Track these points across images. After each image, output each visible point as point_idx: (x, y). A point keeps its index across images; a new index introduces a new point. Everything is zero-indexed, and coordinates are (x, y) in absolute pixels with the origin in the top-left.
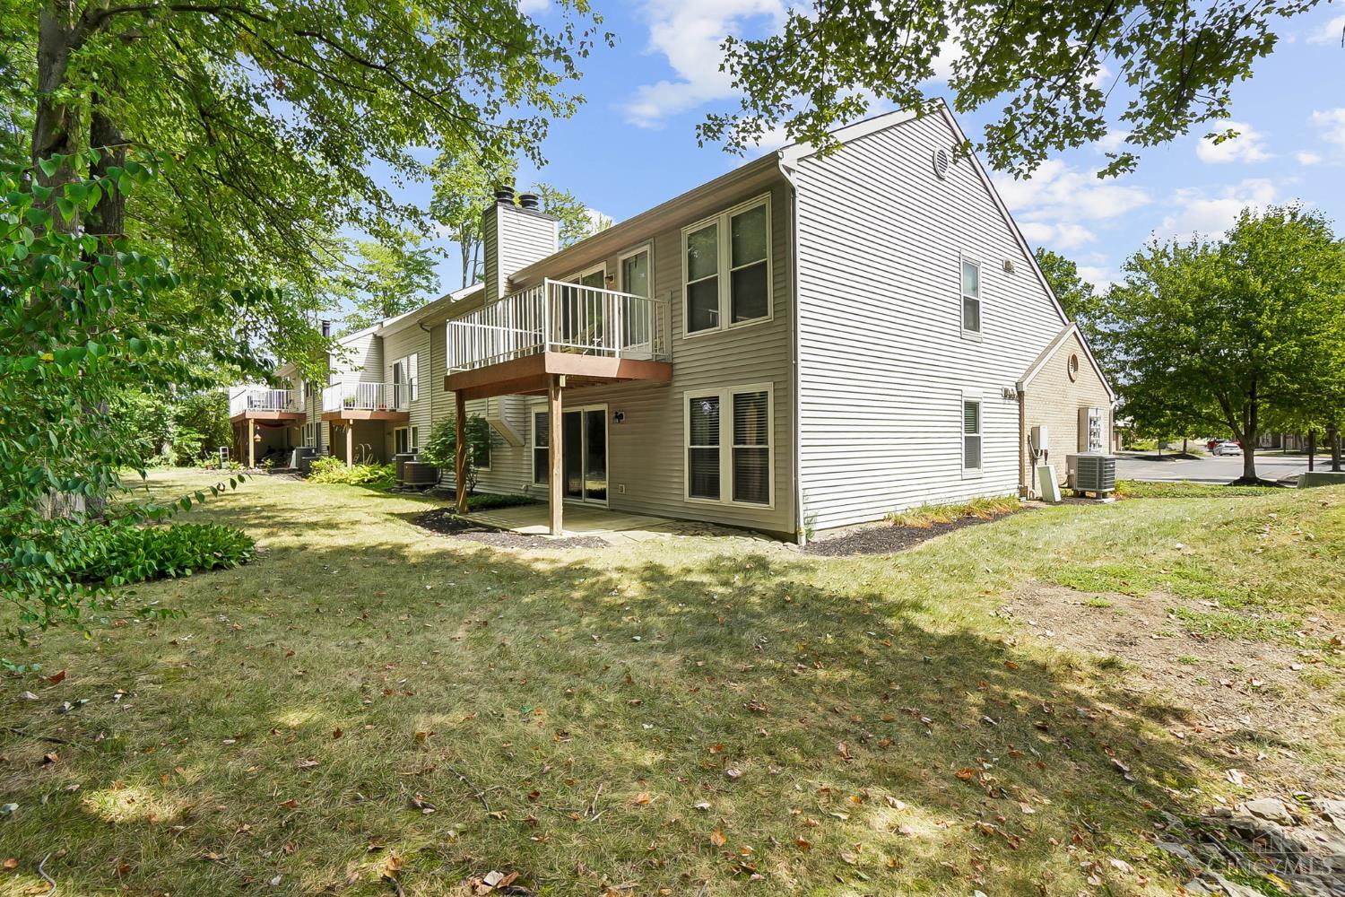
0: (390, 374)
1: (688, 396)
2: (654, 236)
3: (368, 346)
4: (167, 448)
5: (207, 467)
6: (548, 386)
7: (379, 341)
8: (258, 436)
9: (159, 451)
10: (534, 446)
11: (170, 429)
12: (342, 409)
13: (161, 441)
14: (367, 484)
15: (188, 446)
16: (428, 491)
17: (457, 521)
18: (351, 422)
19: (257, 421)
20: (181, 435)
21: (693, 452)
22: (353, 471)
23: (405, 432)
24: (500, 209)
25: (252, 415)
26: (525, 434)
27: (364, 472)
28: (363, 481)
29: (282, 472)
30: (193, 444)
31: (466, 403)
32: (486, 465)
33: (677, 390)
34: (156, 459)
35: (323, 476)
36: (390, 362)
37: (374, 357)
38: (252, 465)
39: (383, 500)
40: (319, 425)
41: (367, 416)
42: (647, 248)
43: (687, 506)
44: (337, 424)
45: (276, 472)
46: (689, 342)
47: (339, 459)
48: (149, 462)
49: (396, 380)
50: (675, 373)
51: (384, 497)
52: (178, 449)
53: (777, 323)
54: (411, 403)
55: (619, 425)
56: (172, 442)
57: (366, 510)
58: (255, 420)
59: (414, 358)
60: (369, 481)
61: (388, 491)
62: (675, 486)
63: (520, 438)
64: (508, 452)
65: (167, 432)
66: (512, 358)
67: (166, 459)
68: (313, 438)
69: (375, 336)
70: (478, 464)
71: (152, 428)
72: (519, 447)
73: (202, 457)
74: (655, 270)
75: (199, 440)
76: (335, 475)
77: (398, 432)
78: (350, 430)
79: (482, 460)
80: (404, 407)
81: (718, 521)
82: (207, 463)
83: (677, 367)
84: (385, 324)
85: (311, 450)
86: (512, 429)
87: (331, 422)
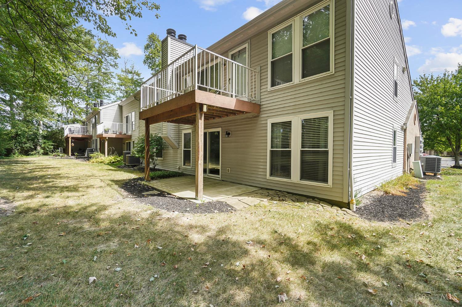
0: (124, 120)
1: (270, 122)
2: (250, 39)
3: (116, 109)
4: (39, 148)
5: (54, 156)
6: (196, 111)
7: (121, 107)
8: (73, 144)
9: (35, 149)
10: (183, 149)
11: (40, 141)
12: (104, 133)
13: (37, 145)
14: (111, 164)
15: (48, 147)
16: (136, 168)
17: (144, 185)
18: (107, 138)
19: (72, 138)
20: (45, 143)
21: (272, 152)
22: (107, 158)
23: (130, 143)
24: (169, 39)
25: (70, 136)
26: (179, 143)
27: (111, 159)
28: (110, 162)
29: (81, 158)
30: (50, 147)
31: (150, 126)
32: (161, 157)
33: (262, 119)
34: (34, 152)
35: (94, 160)
36: (125, 115)
37: (118, 113)
38: (70, 155)
39: (113, 172)
40: (96, 140)
41: (114, 136)
42: (246, 45)
43: (268, 181)
44: (102, 139)
45: (79, 158)
46: (271, 92)
47: (102, 153)
48: (31, 153)
49: (127, 122)
50: (262, 110)
51: (115, 170)
52: (44, 148)
53: (337, 75)
54: (132, 131)
55: (228, 138)
56: (41, 146)
57: (101, 178)
58: (71, 137)
59: (133, 113)
60: (113, 162)
61: (119, 167)
62: (260, 170)
63: (176, 145)
64: (171, 151)
65: (39, 142)
66: (174, 97)
67: (39, 152)
68: (94, 145)
69: (119, 105)
70: (157, 156)
71: (33, 140)
72: (176, 149)
73: (53, 152)
74: (251, 56)
75: (52, 145)
76: (99, 160)
77: (127, 143)
78: (107, 142)
79: (160, 154)
80: (129, 133)
81: (289, 191)
82: (54, 154)
83: (263, 106)
84: (123, 100)
85: (93, 149)
86: (173, 141)
87: (100, 138)
